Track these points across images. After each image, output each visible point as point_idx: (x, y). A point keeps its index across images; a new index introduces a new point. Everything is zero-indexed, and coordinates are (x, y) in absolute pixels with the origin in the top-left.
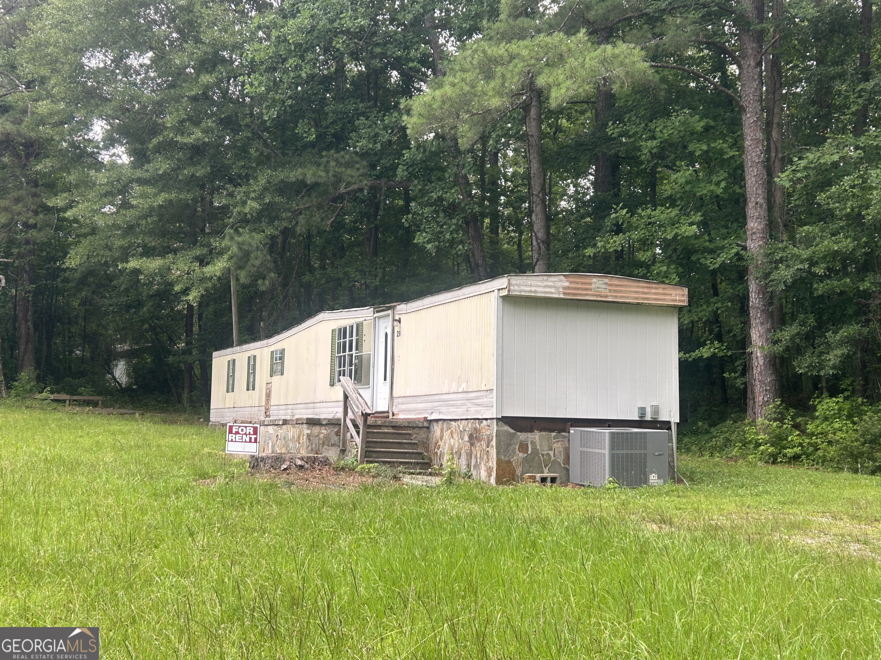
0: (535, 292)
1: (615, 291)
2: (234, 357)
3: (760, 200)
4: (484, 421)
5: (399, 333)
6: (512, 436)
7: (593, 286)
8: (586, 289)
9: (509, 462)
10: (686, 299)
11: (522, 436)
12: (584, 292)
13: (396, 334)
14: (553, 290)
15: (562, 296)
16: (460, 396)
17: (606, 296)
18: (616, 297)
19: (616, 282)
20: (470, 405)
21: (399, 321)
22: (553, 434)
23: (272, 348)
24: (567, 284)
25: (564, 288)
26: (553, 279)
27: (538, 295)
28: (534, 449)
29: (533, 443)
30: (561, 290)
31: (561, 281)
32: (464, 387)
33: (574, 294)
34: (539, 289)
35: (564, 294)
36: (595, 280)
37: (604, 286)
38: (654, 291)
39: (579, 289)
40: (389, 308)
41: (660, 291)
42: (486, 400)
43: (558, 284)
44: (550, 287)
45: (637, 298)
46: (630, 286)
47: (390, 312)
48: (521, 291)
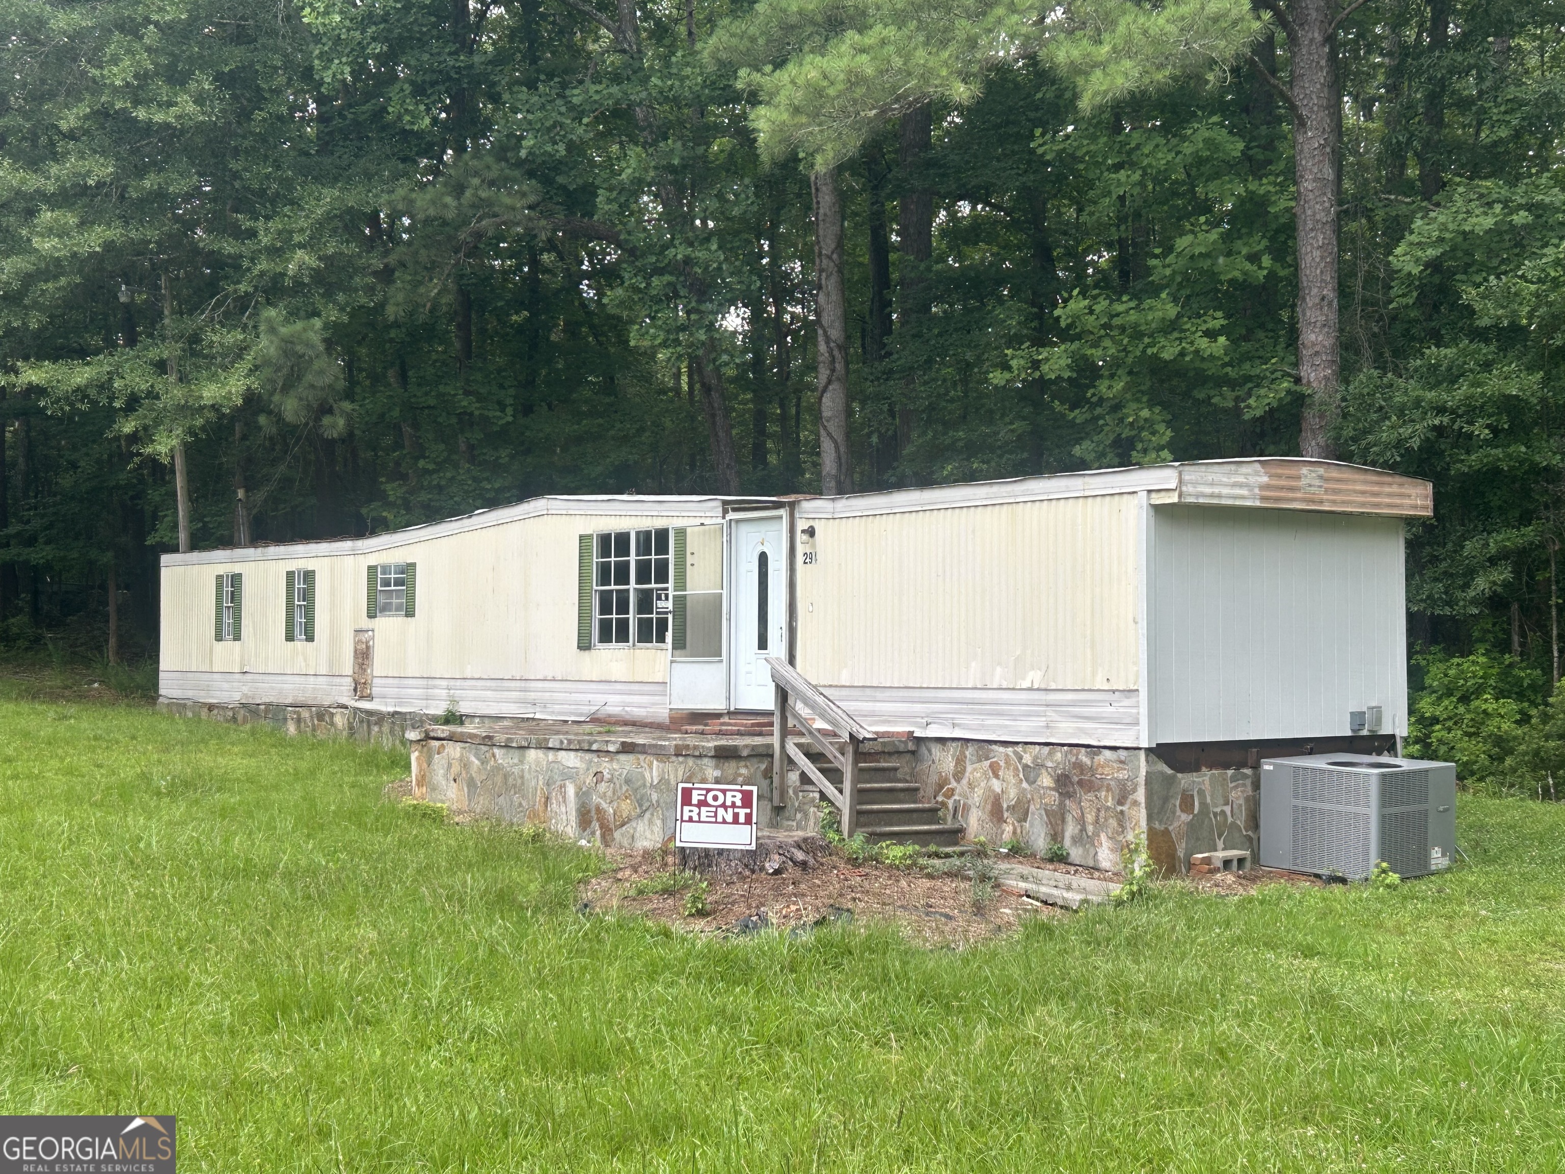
0: (1219, 496)
1: (1335, 492)
2: (236, 569)
3: (1329, 292)
4: (1107, 753)
5: (810, 558)
6: (1169, 781)
7: (1303, 482)
8: (1292, 489)
9: (1166, 832)
10: (1430, 503)
11: (1185, 780)
12: (1291, 495)
13: (800, 558)
14: (1244, 492)
15: (1258, 503)
16: (1023, 696)
17: (1321, 502)
18: (1334, 502)
19: (1335, 474)
20: (1055, 717)
21: (811, 532)
22: (1230, 772)
23: (373, 560)
24: (1265, 479)
25: (1263, 487)
26: (1245, 469)
27: (1224, 502)
28: (1203, 804)
29: (1201, 793)
30: (1257, 491)
31: (1257, 474)
32: (1034, 678)
33: (1277, 500)
34: (1225, 491)
35: (1263, 498)
36: (1305, 470)
37: (1317, 482)
38: (1387, 489)
39: (1282, 488)
40: (778, 505)
41: (1395, 489)
42: (1111, 709)
43: (1252, 480)
44: (1241, 485)
45: (1363, 504)
46: (1355, 481)
47: (783, 512)
48: (1197, 496)
